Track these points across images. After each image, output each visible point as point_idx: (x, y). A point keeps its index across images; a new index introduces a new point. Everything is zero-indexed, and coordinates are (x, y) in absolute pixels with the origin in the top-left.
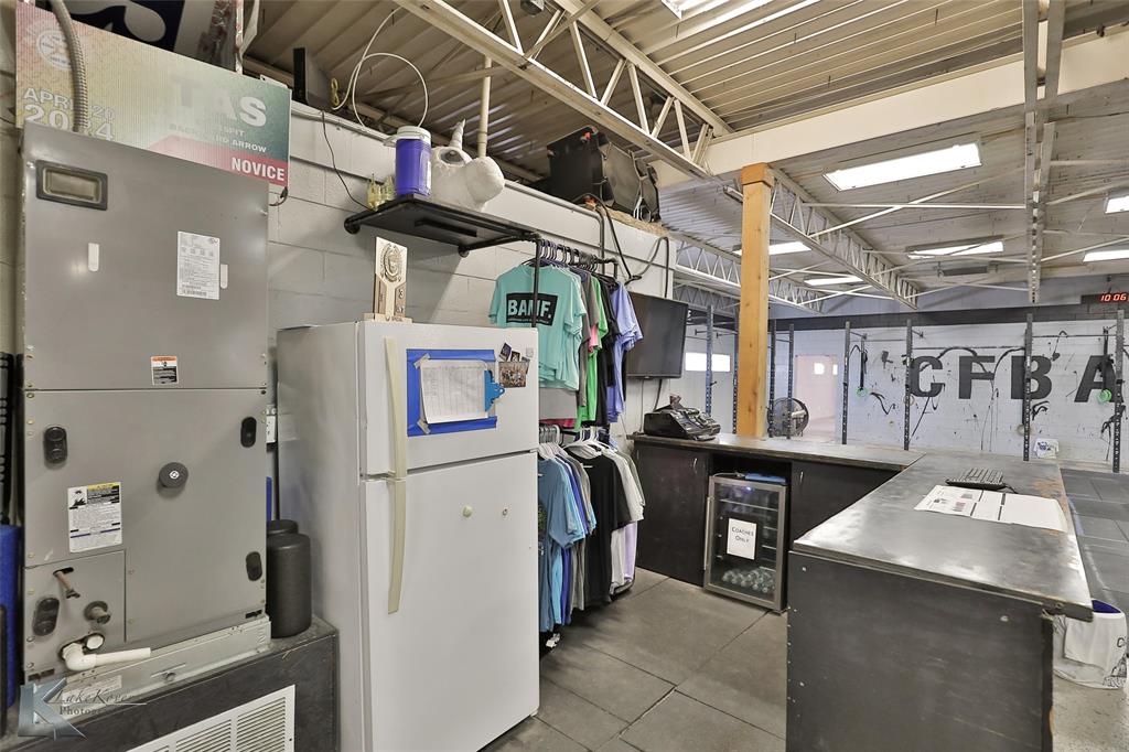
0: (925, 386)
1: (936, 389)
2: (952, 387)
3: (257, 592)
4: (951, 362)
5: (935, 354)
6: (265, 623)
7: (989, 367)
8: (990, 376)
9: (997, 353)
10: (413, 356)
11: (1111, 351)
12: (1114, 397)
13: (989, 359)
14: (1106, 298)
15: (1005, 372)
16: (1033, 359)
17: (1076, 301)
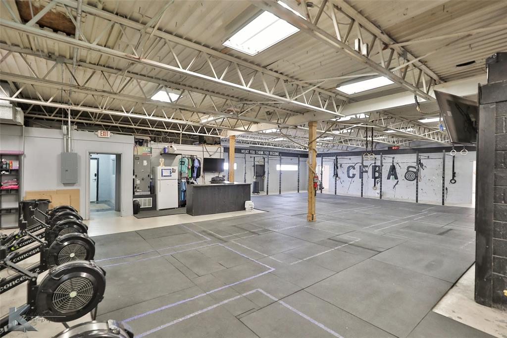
0: (351, 175)
1: (354, 175)
2: (358, 176)
3: (149, 189)
4: (357, 167)
5: (353, 165)
6: (150, 192)
7: (367, 169)
8: (367, 172)
9: (369, 165)
10: (162, 170)
11: (395, 164)
12: (396, 178)
13: (367, 166)
14: (393, 148)
15: (370, 170)
16: (376, 166)
17: (387, 149)
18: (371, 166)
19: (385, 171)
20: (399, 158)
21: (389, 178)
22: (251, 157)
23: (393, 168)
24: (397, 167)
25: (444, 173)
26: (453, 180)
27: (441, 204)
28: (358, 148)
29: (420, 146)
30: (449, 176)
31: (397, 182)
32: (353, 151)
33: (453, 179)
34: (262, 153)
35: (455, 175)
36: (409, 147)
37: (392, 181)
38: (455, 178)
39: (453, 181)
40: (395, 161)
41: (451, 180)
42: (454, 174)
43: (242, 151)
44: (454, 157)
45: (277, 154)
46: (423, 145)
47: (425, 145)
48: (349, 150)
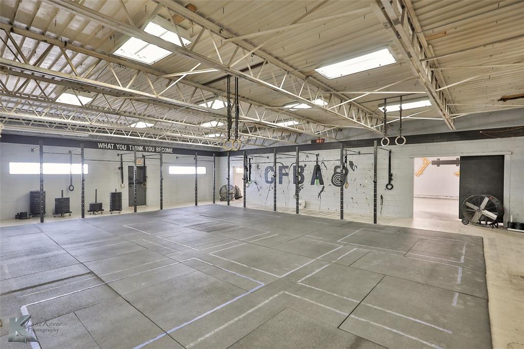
0: (269, 180)
5: (272, 165)
7: (287, 170)
8: (287, 174)
9: (289, 165)
11: (320, 163)
12: (322, 183)
13: (287, 167)
14: (318, 141)
15: (291, 172)
16: (299, 167)
17: (310, 142)
18: (292, 167)
19: (308, 173)
20: (324, 154)
21: (313, 183)
22: (118, 155)
23: (318, 169)
24: (322, 167)
25: (375, 175)
26: (390, 185)
27: (373, 223)
28: (277, 142)
29: (349, 137)
30: (383, 180)
31: (323, 189)
32: (271, 146)
33: (389, 183)
34: (141, 148)
35: (392, 178)
36: (335, 138)
37: (317, 187)
38: (392, 182)
39: (389, 187)
40: (320, 159)
41: (387, 185)
42: (390, 175)
43: (100, 145)
44: (390, 152)
45: (170, 150)
46: (352, 137)
47: (355, 136)
48: (267, 145)
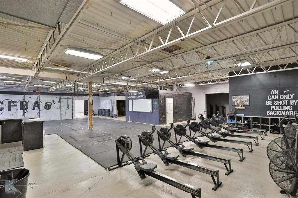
1: (2, 109)
2: (6, 108)
4: (6, 103)
5: (2, 101)
7: (15, 104)
8: (16, 106)
12: (39, 108)
14: (37, 91)
15: (18, 104)
17: (32, 91)
18: (20, 102)
19: (31, 105)
23: (37, 103)
26: (68, 108)
27: (60, 119)
30: (65, 107)
31: (40, 111)
37: (36, 110)
42: (68, 105)
44: (68, 98)
